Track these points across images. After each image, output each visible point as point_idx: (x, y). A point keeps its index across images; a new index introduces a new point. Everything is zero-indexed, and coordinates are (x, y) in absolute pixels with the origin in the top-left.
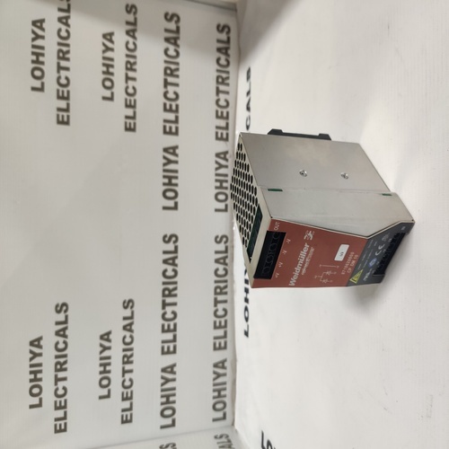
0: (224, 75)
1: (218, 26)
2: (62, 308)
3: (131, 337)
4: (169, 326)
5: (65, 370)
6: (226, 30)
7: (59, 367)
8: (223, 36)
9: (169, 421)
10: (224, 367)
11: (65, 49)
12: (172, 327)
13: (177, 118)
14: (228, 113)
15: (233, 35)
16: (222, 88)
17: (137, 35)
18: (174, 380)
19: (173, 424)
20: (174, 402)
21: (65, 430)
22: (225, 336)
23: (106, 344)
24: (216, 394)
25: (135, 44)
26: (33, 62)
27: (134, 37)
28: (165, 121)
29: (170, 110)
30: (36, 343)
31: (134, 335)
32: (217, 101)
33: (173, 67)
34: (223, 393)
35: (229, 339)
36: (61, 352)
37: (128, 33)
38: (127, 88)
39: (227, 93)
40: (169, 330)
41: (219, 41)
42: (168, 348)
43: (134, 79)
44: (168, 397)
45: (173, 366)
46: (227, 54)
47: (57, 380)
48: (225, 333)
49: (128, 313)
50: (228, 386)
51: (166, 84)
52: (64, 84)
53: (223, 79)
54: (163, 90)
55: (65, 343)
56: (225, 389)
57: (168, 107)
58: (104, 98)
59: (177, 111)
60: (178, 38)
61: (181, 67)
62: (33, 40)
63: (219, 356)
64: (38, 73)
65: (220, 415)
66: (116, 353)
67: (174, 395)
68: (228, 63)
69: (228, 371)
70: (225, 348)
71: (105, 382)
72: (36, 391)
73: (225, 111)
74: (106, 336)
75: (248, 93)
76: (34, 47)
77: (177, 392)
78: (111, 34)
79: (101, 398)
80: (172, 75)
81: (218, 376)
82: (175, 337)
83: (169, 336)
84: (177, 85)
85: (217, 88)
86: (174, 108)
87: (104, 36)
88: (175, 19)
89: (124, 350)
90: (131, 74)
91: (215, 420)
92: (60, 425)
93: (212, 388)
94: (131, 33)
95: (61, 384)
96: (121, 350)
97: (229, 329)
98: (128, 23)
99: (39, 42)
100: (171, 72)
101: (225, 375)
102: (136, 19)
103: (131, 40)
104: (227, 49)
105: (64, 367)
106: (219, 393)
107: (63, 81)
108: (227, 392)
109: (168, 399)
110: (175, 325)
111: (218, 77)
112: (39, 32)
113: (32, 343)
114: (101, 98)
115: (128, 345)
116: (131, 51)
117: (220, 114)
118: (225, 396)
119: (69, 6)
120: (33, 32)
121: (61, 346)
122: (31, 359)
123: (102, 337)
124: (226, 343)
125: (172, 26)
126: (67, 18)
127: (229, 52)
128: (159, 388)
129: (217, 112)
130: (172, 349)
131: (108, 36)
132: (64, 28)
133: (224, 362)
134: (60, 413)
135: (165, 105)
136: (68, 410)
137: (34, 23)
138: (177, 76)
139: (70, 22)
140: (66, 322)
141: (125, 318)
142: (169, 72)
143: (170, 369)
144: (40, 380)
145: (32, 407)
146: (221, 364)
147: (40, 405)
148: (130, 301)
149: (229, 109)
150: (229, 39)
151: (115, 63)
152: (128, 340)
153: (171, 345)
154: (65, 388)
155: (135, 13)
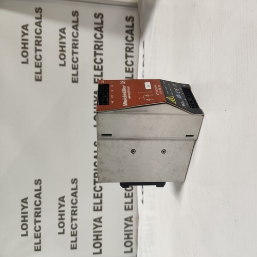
0: (130, 46)
1: (126, 18)
2: (38, 182)
3: (76, 200)
4: (98, 195)
5: (40, 216)
6: (131, 19)
7: (36, 214)
8: (130, 23)
9: (98, 250)
10: (131, 221)
11: (39, 39)
12: (99, 195)
13: (102, 73)
14: (133, 69)
15: (135, 22)
16: (129, 54)
17: (78, 28)
18: (101, 226)
19: (100, 252)
20: (101, 239)
21: (40, 250)
22: (132, 202)
23: (62, 203)
24: (126, 236)
25: (77, 33)
26: (22, 48)
27: (77, 29)
28: (95, 76)
29: (98, 69)
30: (25, 200)
31: (78, 199)
32: (126, 62)
33: (99, 44)
34: (130, 236)
35: (134, 204)
36: (38, 206)
37: (73, 27)
38: (73, 58)
39: (132, 57)
40: (98, 197)
41: (127, 26)
42: (98, 207)
43: (77, 53)
44: (97, 236)
45: (100, 218)
46: (132, 34)
47: (36, 222)
48: (132, 200)
49: (74, 186)
50: (134, 232)
51: (95, 54)
52: (38, 59)
53: (130, 49)
54: (94, 58)
55: (40, 201)
56: (132, 234)
57: (97, 68)
58: (61, 65)
59: (102, 69)
60: (102, 27)
61: (104, 44)
62: (22, 36)
63: (128, 214)
64: (25, 54)
65: (129, 249)
66: (68, 209)
67: (101, 235)
68: (133, 39)
69: (134, 223)
70: (132, 209)
71: (61, 225)
72: (24, 227)
73: (131, 68)
74: (62, 199)
75: (144, 56)
76: (23, 40)
77: (102, 233)
78: (64, 29)
79: (59, 233)
80: (99, 49)
81: (128, 226)
82: (101, 201)
83: (98, 201)
84: (102, 54)
85: (126, 55)
86: (100, 68)
87: (60, 30)
88: (101, 16)
89: (72, 207)
90: (75, 50)
91: (125, 252)
92: (38, 247)
93: (124, 233)
94: (75, 27)
95: (38, 224)
96: (70, 207)
97: (134, 198)
98: (73, 22)
99: (25, 37)
100: (98, 47)
101: (132, 225)
102: (78, 19)
103: (75, 31)
104: (132, 31)
105: (39, 214)
106: (128, 236)
107: (38, 57)
108: (133, 236)
109: (97, 237)
110: (101, 194)
111: (126, 48)
112: (25, 31)
113: (22, 201)
114: (58, 65)
115: (74, 204)
116: (75, 37)
117: (128, 70)
118: (132, 238)
119: (41, 16)
120: (23, 32)
121: (38, 203)
122: (22, 209)
123: (60, 199)
124: (132, 207)
125: (99, 20)
126: (40, 22)
127: (133, 32)
128: (92, 231)
129: (126, 68)
130: (99, 208)
131: (63, 30)
132: (38, 28)
133: (131, 218)
134: (37, 240)
135: (95, 66)
136: (42, 238)
137: (23, 27)
138: (102, 49)
139: (42, 24)
140: (40, 190)
141: (72, 189)
142: (97, 47)
143: (99, 220)
144: (27, 221)
145: (22, 235)
146: (129, 219)
147: (26, 235)
148: (76, 179)
149: (133, 66)
150: (133, 25)
151: (66, 45)
152: (74, 201)
153: (99, 206)
154: (40, 227)
155: (77, 16)
